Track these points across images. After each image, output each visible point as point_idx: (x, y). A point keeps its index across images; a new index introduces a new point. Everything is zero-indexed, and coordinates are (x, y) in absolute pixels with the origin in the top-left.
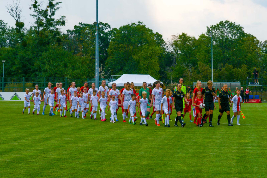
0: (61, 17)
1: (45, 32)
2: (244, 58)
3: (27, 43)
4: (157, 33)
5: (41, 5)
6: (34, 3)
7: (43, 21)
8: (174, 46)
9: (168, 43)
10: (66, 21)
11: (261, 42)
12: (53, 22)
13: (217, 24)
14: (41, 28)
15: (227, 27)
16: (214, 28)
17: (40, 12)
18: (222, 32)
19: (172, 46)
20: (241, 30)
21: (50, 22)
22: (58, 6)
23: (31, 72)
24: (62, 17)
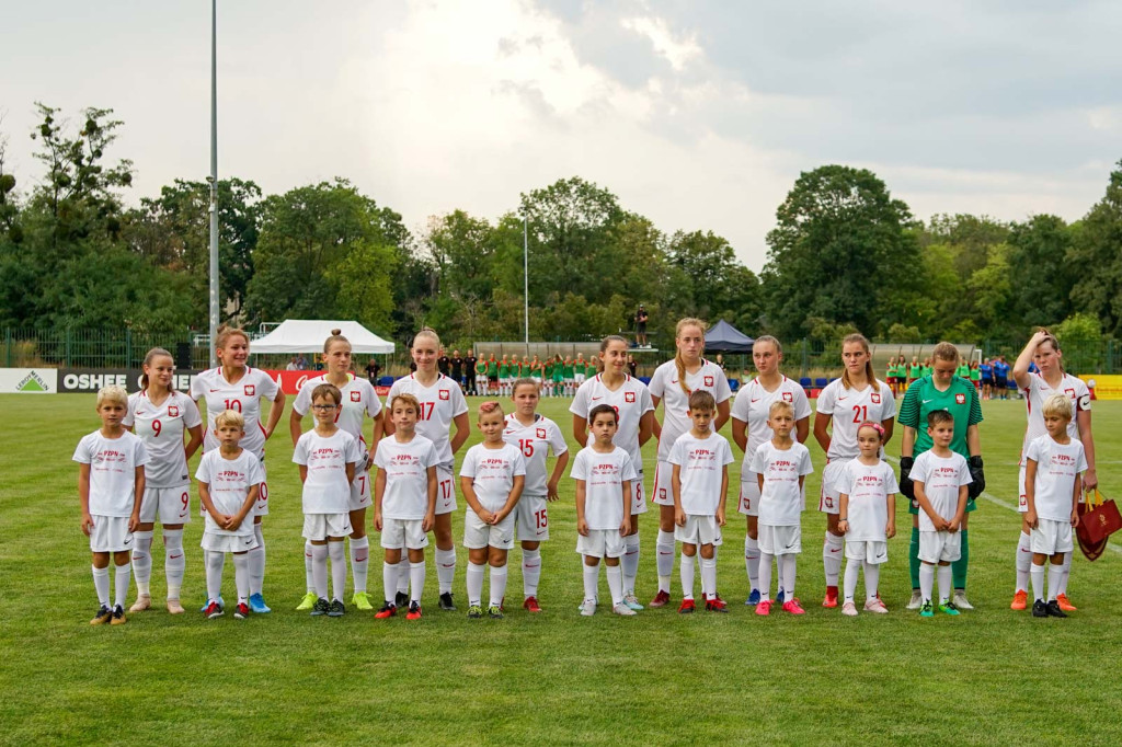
0: (120, 164)
1: (75, 203)
2: (620, 279)
3: (24, 232)
4: (387, 211)
5: (62, 129)
6: (44, 122)
7: (68, 173)
8: (434, 245)
9: (418, 238)
10: (132, 175)
11: (665, 236)
12: (96, 176)
13: (550, 187)
14: (64, 193)
15: (575, 196)
16: (541, 196)
17: (61, 149)
18: (560, 207)
19: (430, 245)
20: (612, 203)
21: (88, 177)
22: (112, 132)
23: (36, 314)
24: (123, 162)
